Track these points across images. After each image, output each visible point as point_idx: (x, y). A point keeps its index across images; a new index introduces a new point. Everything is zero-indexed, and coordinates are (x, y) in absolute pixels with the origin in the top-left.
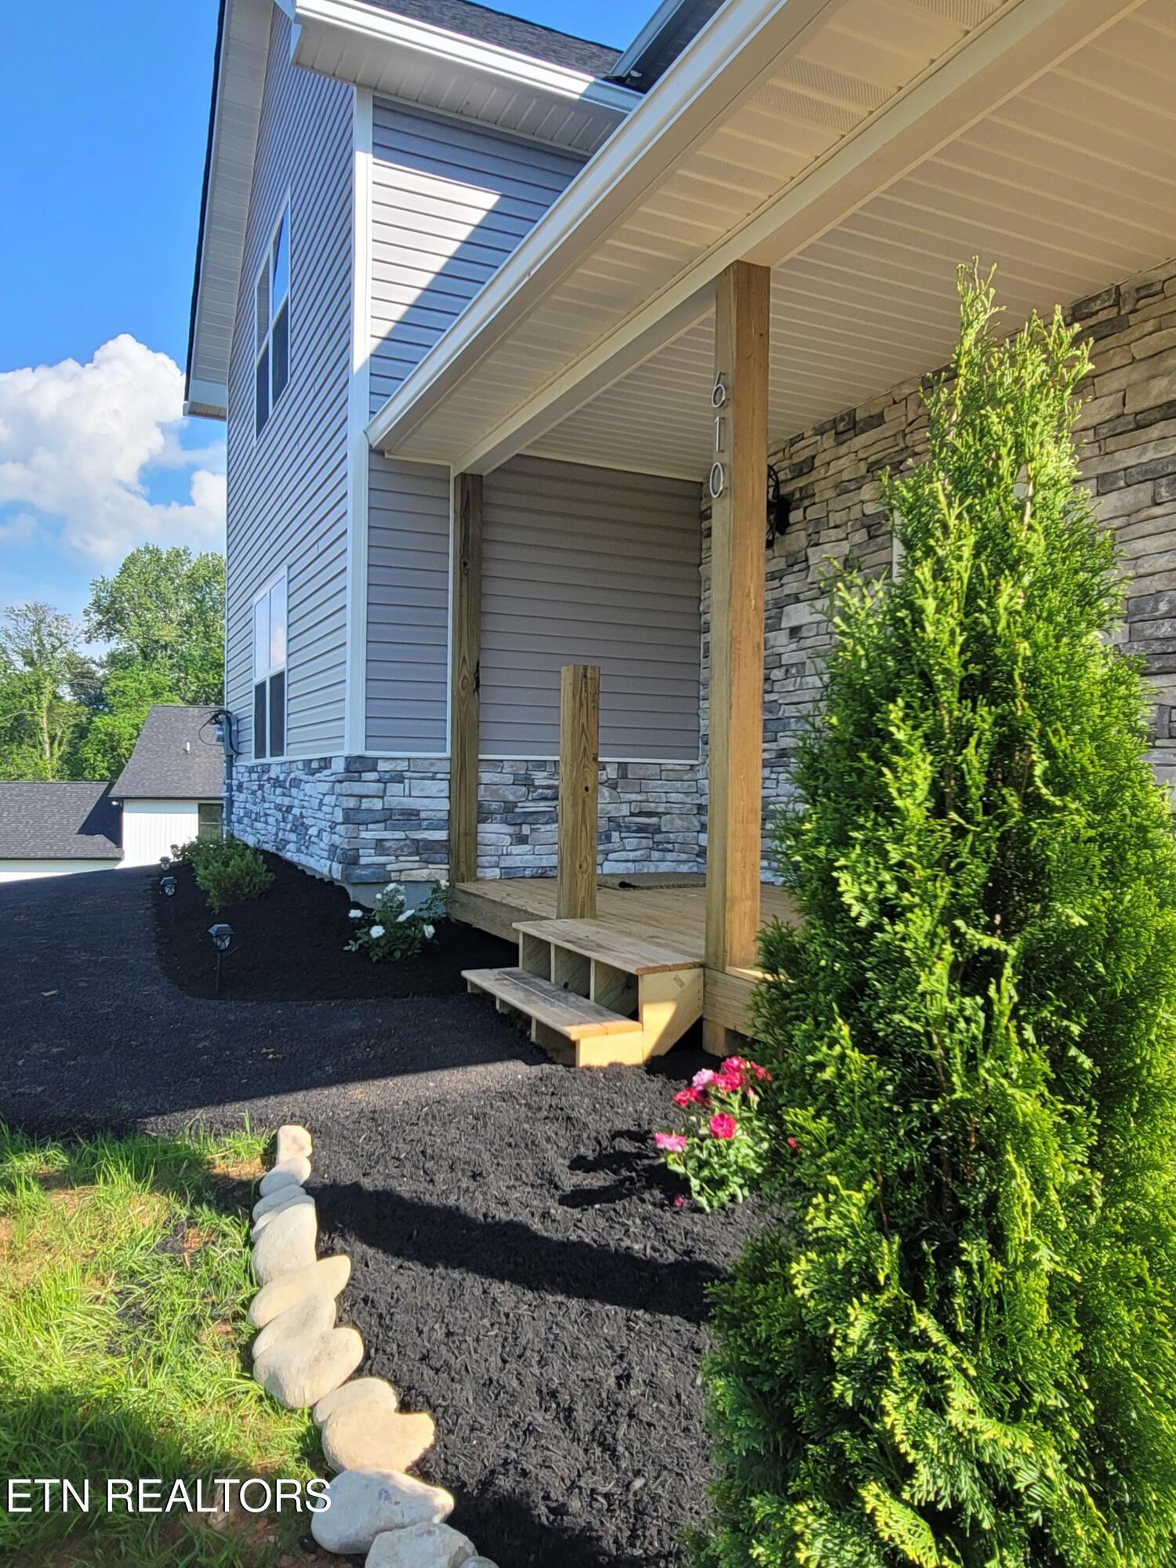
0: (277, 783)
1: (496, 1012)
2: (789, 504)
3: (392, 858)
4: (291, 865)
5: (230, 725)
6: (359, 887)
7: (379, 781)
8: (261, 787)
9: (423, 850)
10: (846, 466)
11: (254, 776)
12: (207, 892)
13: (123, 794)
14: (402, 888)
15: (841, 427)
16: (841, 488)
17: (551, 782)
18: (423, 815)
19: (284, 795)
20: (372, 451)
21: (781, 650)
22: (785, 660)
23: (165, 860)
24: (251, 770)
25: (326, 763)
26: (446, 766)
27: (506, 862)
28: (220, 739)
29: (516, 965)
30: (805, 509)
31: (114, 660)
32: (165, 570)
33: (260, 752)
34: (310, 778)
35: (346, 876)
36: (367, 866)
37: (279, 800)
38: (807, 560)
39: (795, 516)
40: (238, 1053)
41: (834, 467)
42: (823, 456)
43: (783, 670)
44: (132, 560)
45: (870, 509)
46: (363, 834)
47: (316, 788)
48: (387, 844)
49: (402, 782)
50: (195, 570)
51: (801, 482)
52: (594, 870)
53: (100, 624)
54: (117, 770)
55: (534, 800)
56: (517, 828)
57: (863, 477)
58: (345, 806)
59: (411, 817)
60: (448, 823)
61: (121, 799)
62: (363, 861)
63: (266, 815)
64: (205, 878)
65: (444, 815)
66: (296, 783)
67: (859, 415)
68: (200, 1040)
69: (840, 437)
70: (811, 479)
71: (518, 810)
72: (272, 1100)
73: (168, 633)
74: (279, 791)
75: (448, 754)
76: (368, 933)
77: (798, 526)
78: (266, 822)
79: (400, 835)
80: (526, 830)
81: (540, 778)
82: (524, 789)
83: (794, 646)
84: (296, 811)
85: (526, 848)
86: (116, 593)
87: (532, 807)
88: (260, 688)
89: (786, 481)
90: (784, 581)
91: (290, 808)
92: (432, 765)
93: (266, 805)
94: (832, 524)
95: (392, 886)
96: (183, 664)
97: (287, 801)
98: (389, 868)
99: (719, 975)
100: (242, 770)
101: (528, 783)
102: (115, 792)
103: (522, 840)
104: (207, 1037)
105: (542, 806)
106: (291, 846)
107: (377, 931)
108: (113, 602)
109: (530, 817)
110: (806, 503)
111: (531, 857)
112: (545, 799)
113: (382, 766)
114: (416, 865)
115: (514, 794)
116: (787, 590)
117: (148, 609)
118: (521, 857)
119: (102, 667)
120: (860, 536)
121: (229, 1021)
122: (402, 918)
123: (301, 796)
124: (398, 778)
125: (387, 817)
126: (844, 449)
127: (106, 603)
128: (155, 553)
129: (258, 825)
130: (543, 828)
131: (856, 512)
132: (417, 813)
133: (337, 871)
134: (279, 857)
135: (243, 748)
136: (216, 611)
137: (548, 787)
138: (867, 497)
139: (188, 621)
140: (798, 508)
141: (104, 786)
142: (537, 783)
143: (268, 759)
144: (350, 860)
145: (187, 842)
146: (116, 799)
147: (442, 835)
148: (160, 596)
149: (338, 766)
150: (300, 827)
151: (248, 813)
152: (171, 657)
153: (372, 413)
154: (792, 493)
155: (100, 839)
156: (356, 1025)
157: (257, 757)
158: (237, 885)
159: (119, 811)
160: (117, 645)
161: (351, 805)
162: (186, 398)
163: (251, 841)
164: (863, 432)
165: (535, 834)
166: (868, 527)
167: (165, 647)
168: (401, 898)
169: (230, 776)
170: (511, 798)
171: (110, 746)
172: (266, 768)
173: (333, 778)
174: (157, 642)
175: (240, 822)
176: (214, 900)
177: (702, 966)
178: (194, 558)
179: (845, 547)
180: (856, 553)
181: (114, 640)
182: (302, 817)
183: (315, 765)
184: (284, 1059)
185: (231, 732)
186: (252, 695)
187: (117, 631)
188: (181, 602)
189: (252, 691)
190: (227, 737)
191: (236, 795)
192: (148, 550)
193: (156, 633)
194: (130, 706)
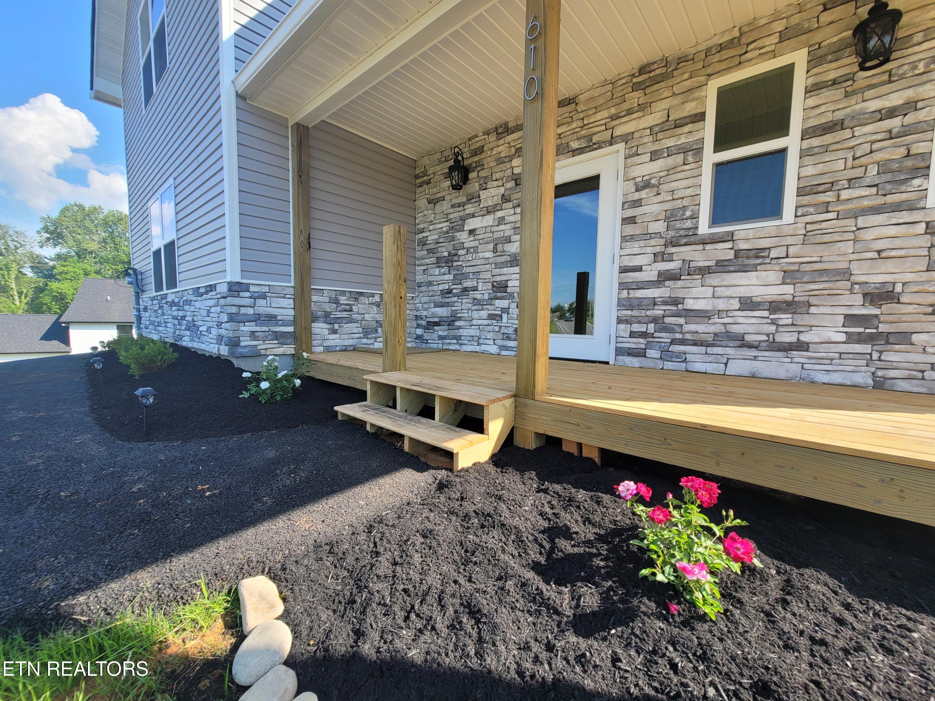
0: (173, 304)
1: (368, 432)
2: (468, 170)
3: (262, 342)
4: (186, 350)
5: (136, 275)
6: (240, 359)
7: (251, 297)
8: (161, 307)
9: (280, 337)
10: (503, 150)
11: (155, 302)
12: (128, 366)
13: (69, 320)
14: (277, 358)
15: (500, 130)
16: (500, 161)
17: (349, 302)
18: (279, 318)
19: (178, 310)
20: (238, 95)
21: (464, 241)
22: (466, 245)
23: (95, 348)
24: (153, 299)
25: (212, 288)
26: (292, 291)
27: (326, 343)
28: (130, 283)
29: (366, 400)
30: (478, 172)
31: (59, 257)
32: (88, 215)
33: (159, 287)
34: (199, 298)
35: (232, 353)
36: (245, 347)
37: (175, 313)
38: (479, 197)
39: (472, 175)
40: (175, 493)
41: (495, 151)
42: (489, 145)
43: (465, 250)
44: (67, 209)
45: (517, 171)
46: (242, 328)
47: (202, 304)
48: (258, 334)
49: (266, 299)
50: (107, 216)
51: (476, 159)
52: (405, 344)
53: (48, 239)
54: (64, 308)
55: (340, 311)
56: (332, 325)
57: (514, 155)
58: (229, 311)
59: (271, 319)
60: (294, 322)
61: (68, 323)
62: (242, 344)
63: (165, 322)
64: (127, 357)
65: (291, 318)
66: (188, 302)
67: (510, 125)
68: (134, 483)
69: (499, 136)
70: (482, 157)
71: (332, 316)
72: (222, 544)
73: (93, 246)
74: (174, 308)
75: (292, 284)
76: (258, 386)
77: (474, 180)
78: (166, 327)
79: (265, 329)
80: (336, 326)
81: (343, 300)
82: (335, 305)
83: (472, 239)
84: (189, 318)
85: (337, 336)
86: (57, 223)
87: (339, 315)
88: (157, 253)
89: (467, 158)
90: (466, 207)
91: (183, 318)
92: (283, 289)
93: (166, 317)
94: (494, 178)
95: (271, 357)
96: (104, 261)
97: (181, 313)
98: (259, 347)
99: (530, 401)
100: (147, 299)
101: (337, 302)
102: (63, 320)
103: (335, 332)
104: (140, 479)
105: (344, 314)
106: (186, 338)
107: (265, 385)
108: (56, 229)
109: (338, 320)
110: (479, 169)
111: (339, 341)
112: (345, 310)
113: (252, 289)
114: (276, 346)
115: (330, 308)
116: (467, 212)
117: (79, 234)
118: (334, 340)
119: (52, 260)
120: (511, 184)
121: (160, 461)
122: (280, 376)
123: (192, 309)
124: (263, 296)
125: (257, 318)
126: (502, 141)
127: (51, 228)
128: (81, 207)
129: (161, 329)
130: (345, 326)
131: (509, 173)
132: (276, 316)
133: (224, 351)
134: (177, 345)
135: (146, 288)
136: (121, 238)
137: (347, 305)
138: (516, 165)
139: (104, 241)
140: (473, 171)
141: (55, 316)
142: (341, 302)
143: (165, 291)
144: (234, 343)
145: (111, 339)
146: (64, 323)
147: (291, 329)
148: (87, 228)
149: (223, 289)
150: (193, 327)
151: (152, 323)
152: (95, 258)
153: (236, 71)
154: (471, 164)
155: (54, 343)
156: (271, 453)
157: (156, 292)
158: (152, 361)
159: (67, 329)
160: (60, 250)
161: (234, 311)
162: (92, 89)
163: (155, 337)
164: (513, 132)
165: (341, 329)
166: (516, 180)
167: (91, 253)
168: (276, 364)
169: (138, 303)
170: (328, 310)
171: (60, 298)
172: (165, 296)
173: (218, 296)
174: (86, 250)
175: (146, 328)
176: (135, 370)
177: (514, 396)
178: (106, 211)
179: (502, 190)
180: (508, 193)
181: (58, 247)
182: (194, 321)
183: (202, 290)
184: (220, 493)
185: (137, 279)
186: (152, 257)
187: (59, 243)
188: (100, 232)
189: (152, 254)
190: (134, 282)
191: (143, 314)
192: (76, 205)
193: (85, 246)
194: (71, 280)
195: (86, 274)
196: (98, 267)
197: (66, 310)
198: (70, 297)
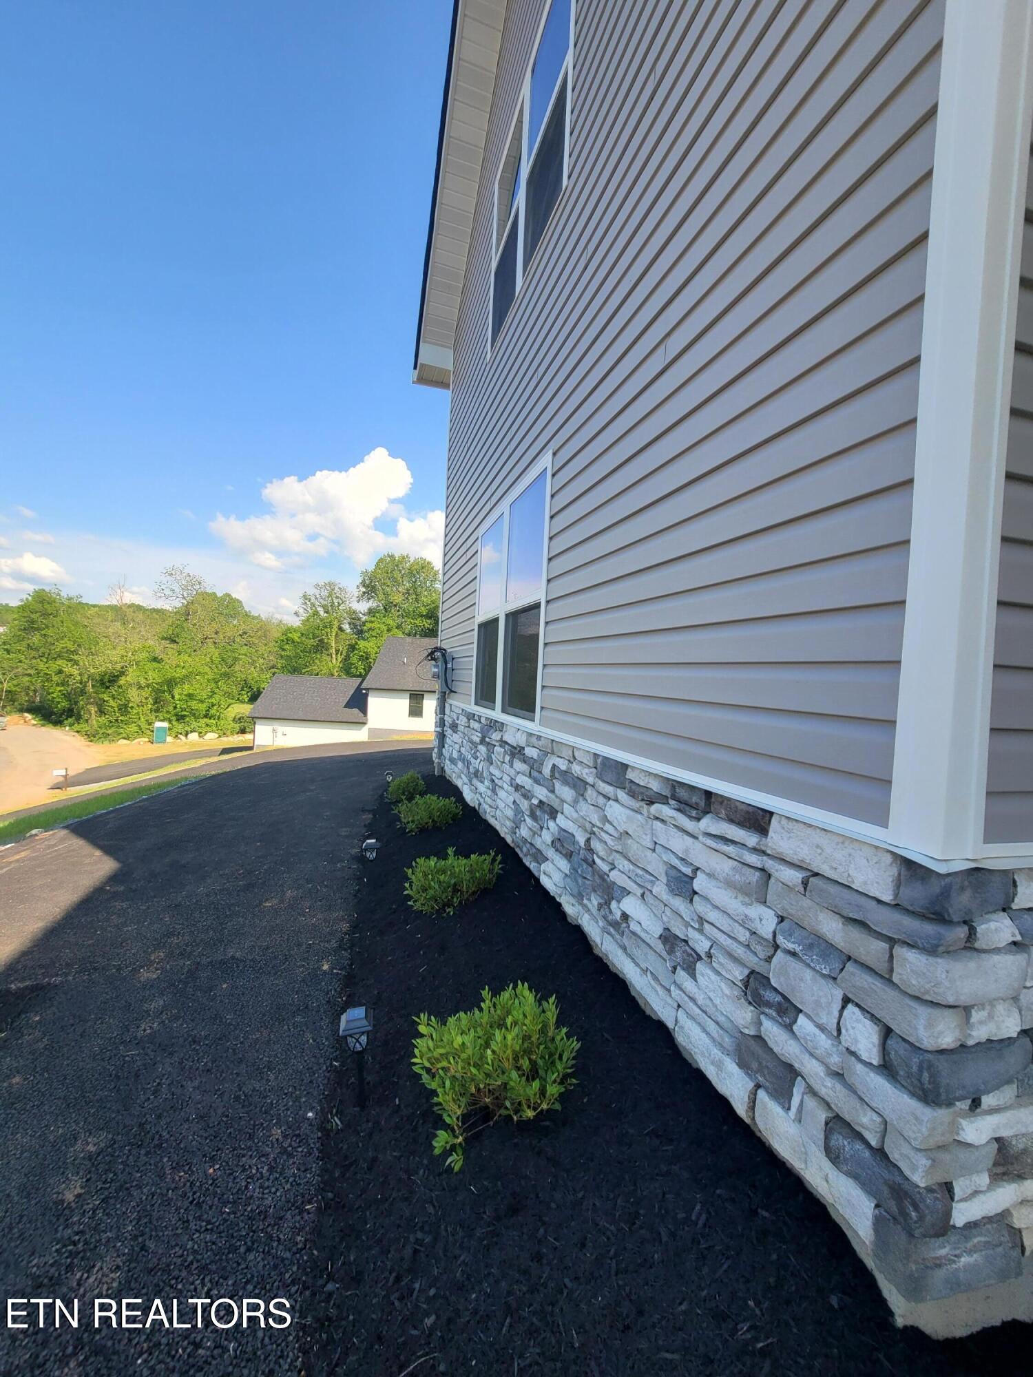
0: (518, 753)
5: (446, 663)
11: (475, 726)
13: (369, 687)
24: (469, 715)
28: (436, 676)
31: (371, 612)
32: (397, 566)
33: (485, 699)
44: (381, 561)
50: (412, 565)
53: (364, 593)
61: (367, 689)
62: (959, 1217)
63: (493, 782)
73: (397, 598)
78: (495, 792)
86: (372, 577)
93: (495, 771)
96: (405, 614)
100: (459, 711)
102: (364, 685)
108: (371, 582)
117: (388, 586)
119: (364, 615)
127: (367, 582)
128: (392, 557)
129: (481, 786)
135: (459, 690)
141: (359, 680)
146: (365, 689)
148: (395, 580)
152: (398, 611)
155: (356, 711)
157: (479, 705)
159: (366, 695)
160: (372, 604)
167: (395, 606)
169: (442, 710)
171: (365, 658)
172: (498, 726)
174: (392, 603)
178: (412, 560)
181: (371, 601)
185: (446, 668)
186: (476, 632)
187: (372, 597)
188: (405, 583)
189: (476, 628)
190: (442, 675)
191: (449, 732)
192: (389, 556)
193: (391, 598)
194: (376, 637)
195: (389, 630)
196: (400, 620)
197: (369, 671)
198: (373, 656)
